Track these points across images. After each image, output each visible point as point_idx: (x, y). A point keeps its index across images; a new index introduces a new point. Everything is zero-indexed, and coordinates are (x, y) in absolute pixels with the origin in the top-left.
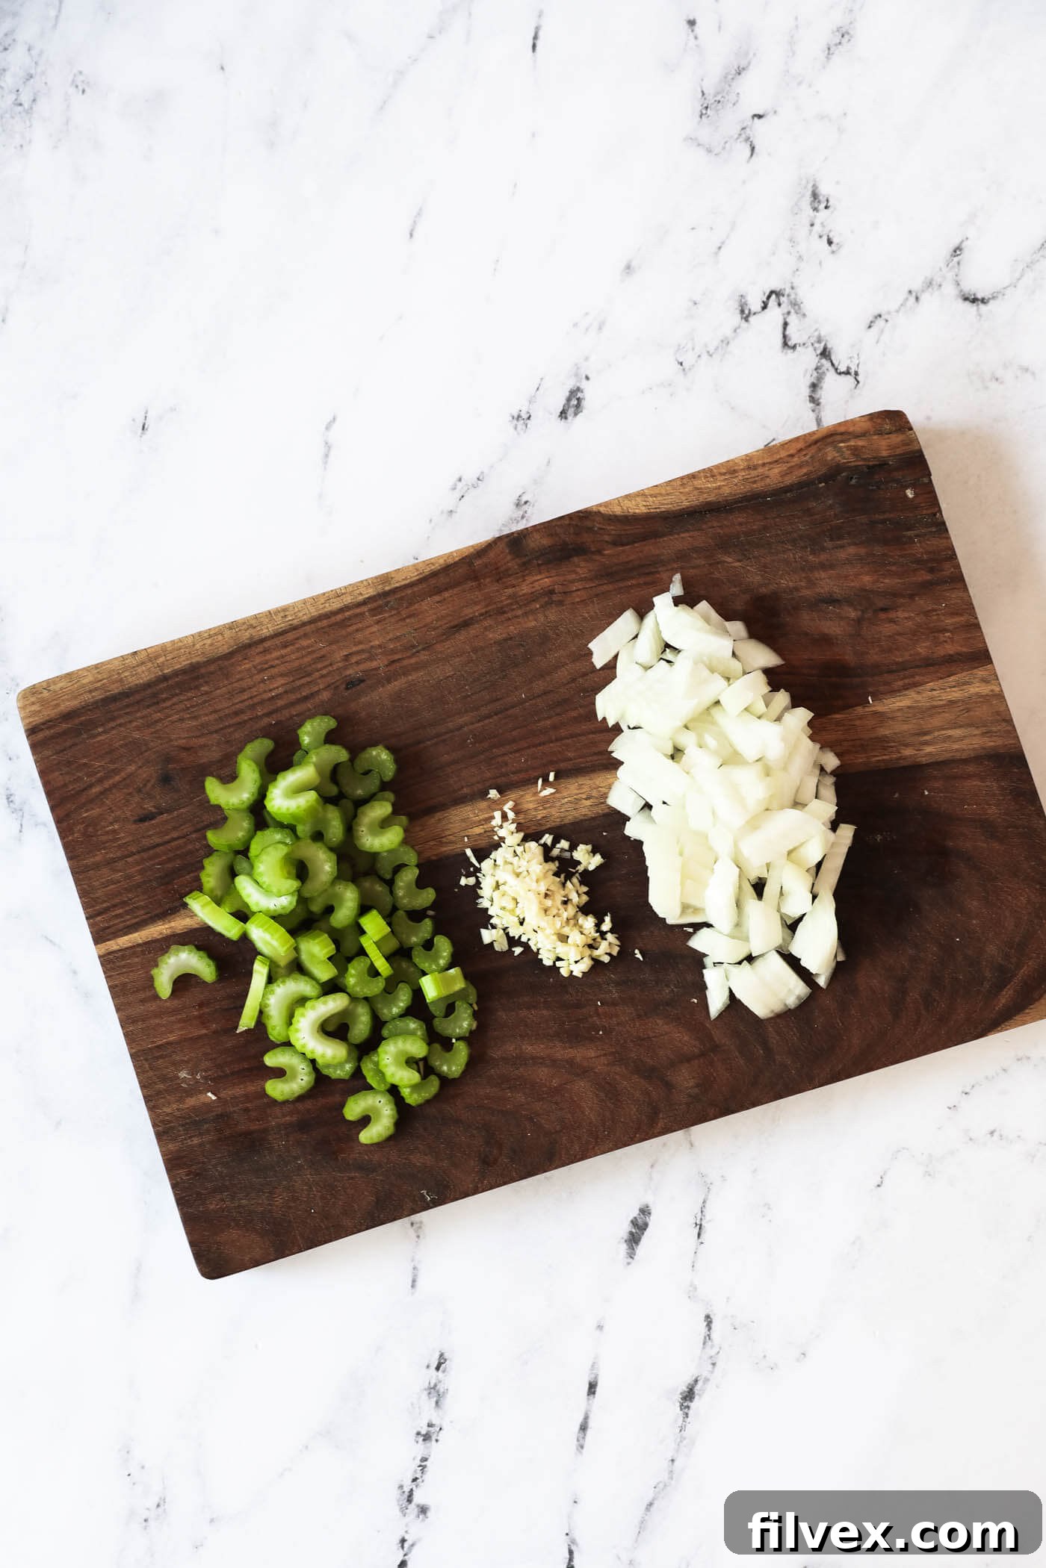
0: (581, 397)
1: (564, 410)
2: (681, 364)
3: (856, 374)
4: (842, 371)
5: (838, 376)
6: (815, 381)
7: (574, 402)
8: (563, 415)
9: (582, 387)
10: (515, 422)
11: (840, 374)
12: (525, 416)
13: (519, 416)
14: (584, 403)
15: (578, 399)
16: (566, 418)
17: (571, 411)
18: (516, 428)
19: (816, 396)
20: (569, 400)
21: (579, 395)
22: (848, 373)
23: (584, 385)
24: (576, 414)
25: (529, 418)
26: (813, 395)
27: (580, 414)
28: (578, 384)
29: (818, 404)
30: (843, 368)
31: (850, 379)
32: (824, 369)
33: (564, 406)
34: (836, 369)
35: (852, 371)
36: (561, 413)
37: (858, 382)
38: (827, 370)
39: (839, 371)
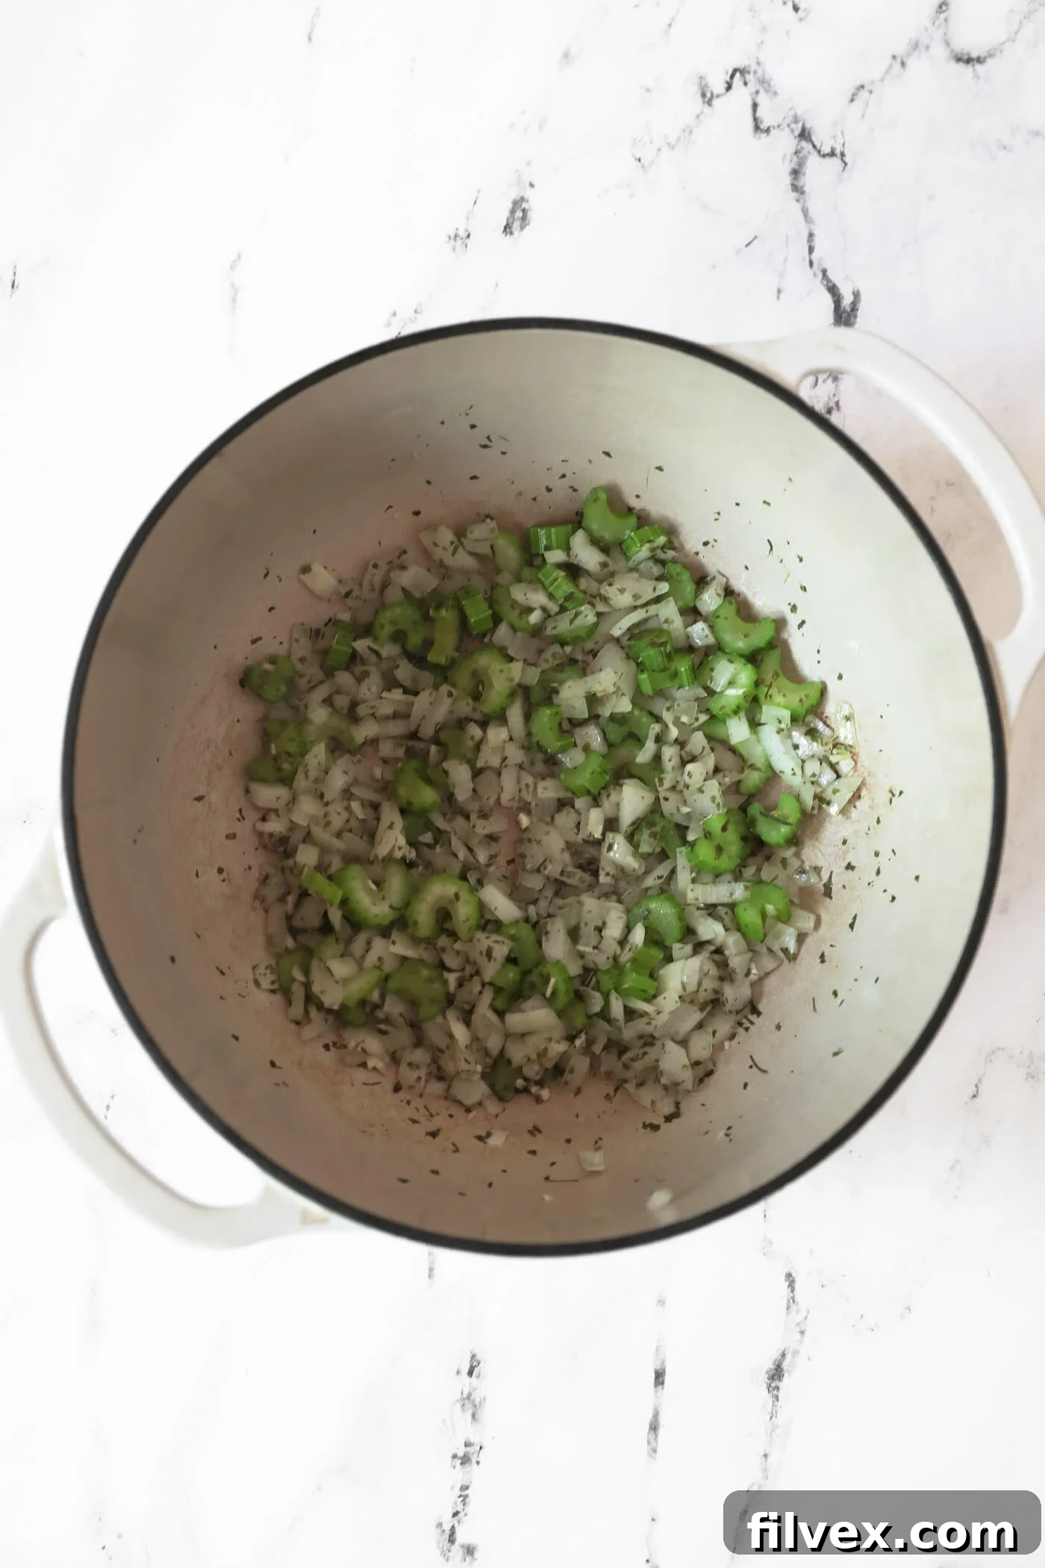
0: (527, 207)
1: (507, 224)
2: (639, 160)
3: (843, 154)
4: (826, 152)
5: (821, 160)
6: (797, 167)
7: (519, 214)
8: (508, 230)
9: (526, 197)
10: (452, 242)
11: (824, 156)
12: (462, 234)
13: (456, 236)
14: (531, 215)
15: (524, 210)
16: (511, 233)
17: (516, 225)
18: (454, 249)
19: (800, 184)
20: (513, 212)
21: (524, 205)
22: (832, 154)
23: (529, 193)
24: (522, 228)
25: (468, 236)
26: (796, 183)
27: (527, 228)
28: (522, 194)
29: (803, 193)
30: (826, 150)
31: (836, 162)
32: (804, 152)
33: (508, 219)
34: (819, 152)
35: (838, 152)
36: (505, 228)
37: (846, 164)
38: (809, 153)
39: (822, 153)
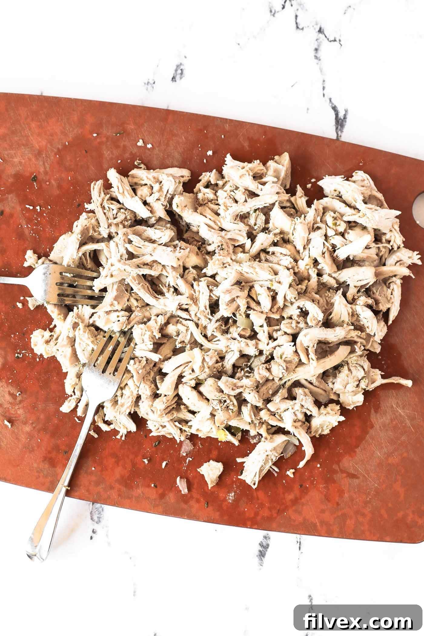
0: (183, 68)
1: (174, 77)
2: (239, 44)
3: (340, 41)
4: (332, 40)
5: (330, 43)
6: (317, 47)
7: (179, 71)
8: (174, 79)
9: (183, 63)
10: (146, 86)
11: (331, 41)
12: (152, 82)
13: (148, 83)
14: (184, 72)
15: (181, 70)
16: (175, 81)
17: (178, 77)
18: (147, 90)
19: (318, 55)
20: (176, 70)
21: (182, 67)
22: (335, 41)
23: (184, 61)
24: (181, 78)
25: (154, 83)
26: (316, 55)
27: (183, 78)
28: (181, 62)
29: (320, 60)
30: (332, 38)
31: (337, 43)
32: (321, 40)
33: (174, 74)
34: (328, 39)
35: (337, 40)
36: (173, 78)
37: (341, 45)
38: (323, 40)
39: (330, 40)
